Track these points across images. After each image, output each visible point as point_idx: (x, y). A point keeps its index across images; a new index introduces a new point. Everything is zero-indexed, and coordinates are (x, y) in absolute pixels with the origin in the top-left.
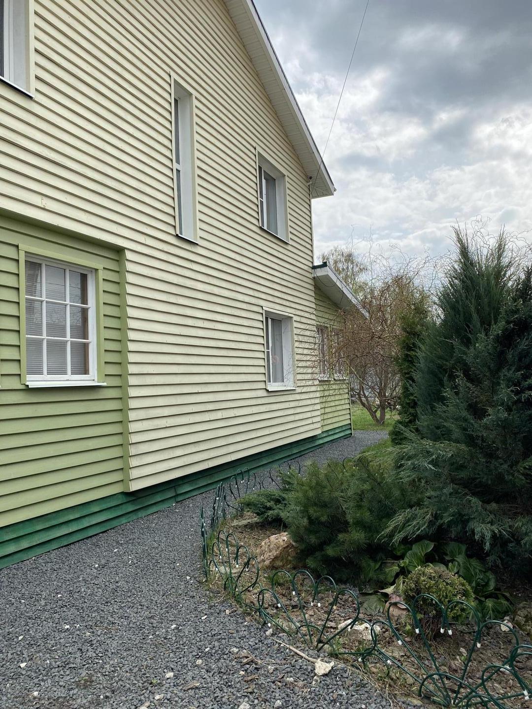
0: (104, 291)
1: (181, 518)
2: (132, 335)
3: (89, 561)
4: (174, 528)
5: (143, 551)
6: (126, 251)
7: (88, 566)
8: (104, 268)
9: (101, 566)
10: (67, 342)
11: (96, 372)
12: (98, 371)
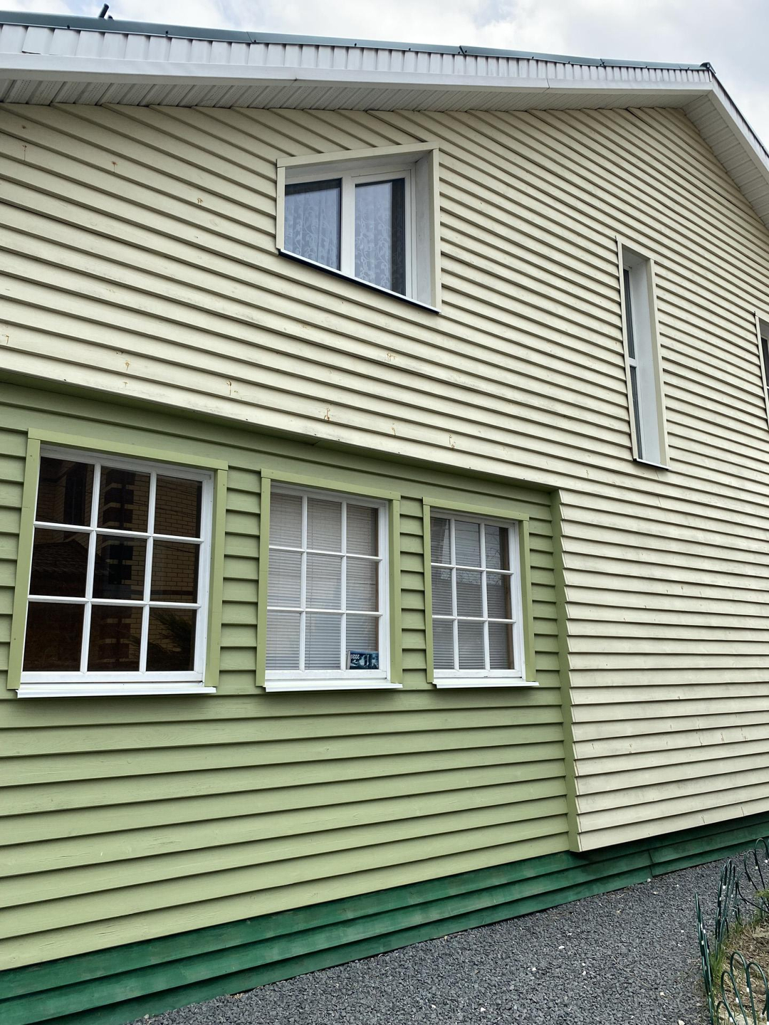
0: (531, 550)
1: (662, 907)
2: (572, 612)
3: (522, 958)
4: (651, 923)
5: (604, 957)
6: (560, 491)
7: (522, 966)
8: (530, 518)
9: (540, 972)
10: (483, 623)
11: (524, 666)
12: (526, 665)
